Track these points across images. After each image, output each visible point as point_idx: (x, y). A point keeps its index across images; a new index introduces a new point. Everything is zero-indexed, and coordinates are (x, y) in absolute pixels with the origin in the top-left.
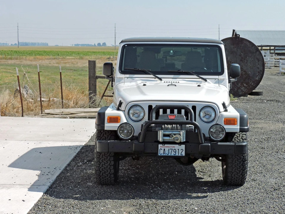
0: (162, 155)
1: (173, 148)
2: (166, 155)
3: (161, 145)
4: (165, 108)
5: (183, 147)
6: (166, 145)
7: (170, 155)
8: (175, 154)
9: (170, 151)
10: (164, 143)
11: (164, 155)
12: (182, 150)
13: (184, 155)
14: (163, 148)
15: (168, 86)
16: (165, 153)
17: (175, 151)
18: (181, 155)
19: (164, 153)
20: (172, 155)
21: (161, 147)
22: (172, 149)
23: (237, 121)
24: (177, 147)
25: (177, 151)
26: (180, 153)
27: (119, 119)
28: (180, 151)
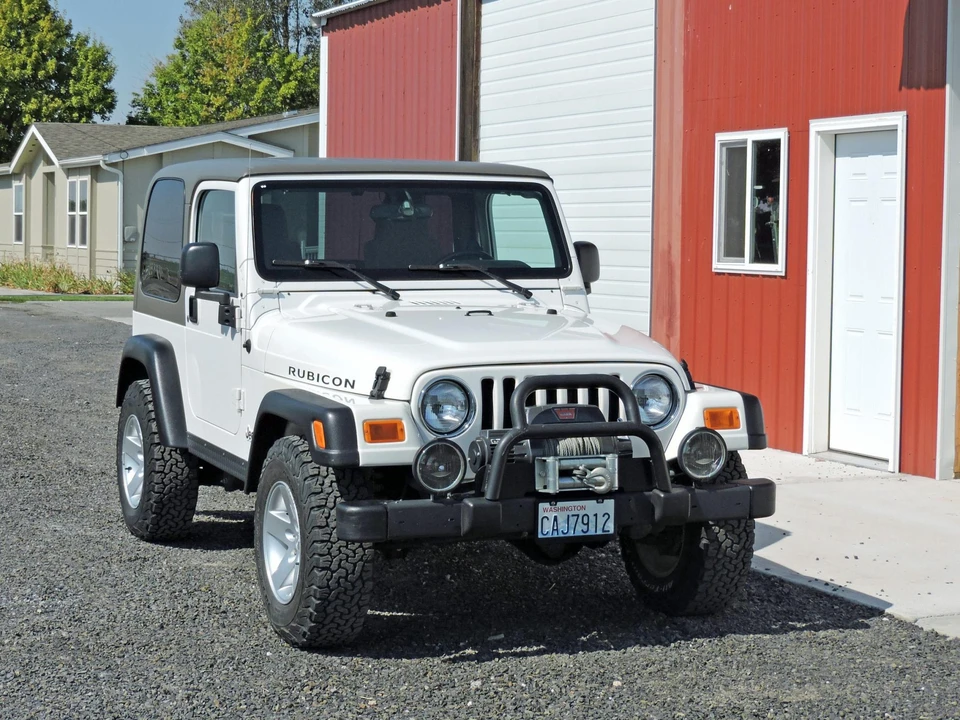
0: (550, 536)
1: (581, 513)
2: (561, 535)
3: (546, 505)
5: (609, 505)
6: (560, 504)
7: (571, 534)
8: (585, 530)
9: (573, 520)
11: (555, 535)
12: (607, 516)
13: (612, 531)
14: (551, 516)
16: (557, 529)
17: (585, 522)
18: (603, 531)
19: (553, 530)
20: (579, 533)
21: (545, 510)
22: (578, 516)
23: (738, 418)
24: (590, 505)
25: (592, 518)
26: (600, 526)
27: (399, 428)
28: (601, 518)
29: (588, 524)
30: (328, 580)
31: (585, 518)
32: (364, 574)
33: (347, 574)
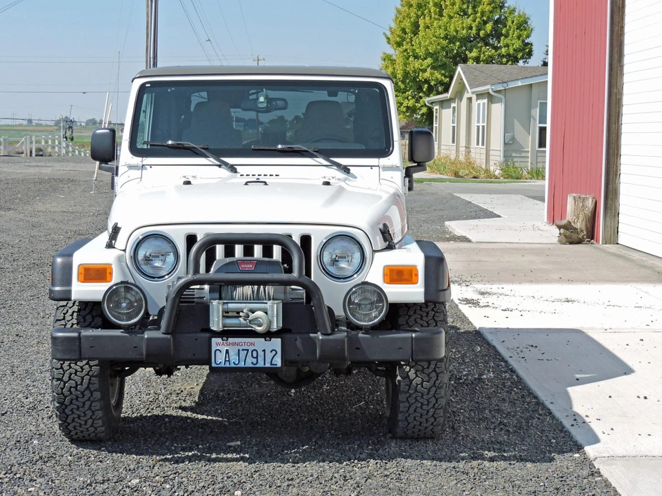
0: (222, 365)
1: (251, 348)
2: (233, 365)
3: (219, 340)
4: (229, 243)
5: (277, 343)
6: (231, 340)
7: (242, 365)
8: (255, 362)
9: (243, 354)
10: (226, 334)
11: (227, 365)
12: (274, 352)
13: (279, 365)
14: (224, 349)
15: (246, 184)
16: (229, 361)
17: (255, 355)
18: (271, 364)
19: (225, 361)
20: (249, 364)
21: (218, 344)
22: (248, 350)
23: (417, 275)
24: (259, 343)
25: (261, 354)
26: (268, 360)
27: (108, 271)
28: (270, 353)
29: (257, 358)
30: (62, 389)
31: (255, 353)
32: (90, 386)
33: (77, 385)
